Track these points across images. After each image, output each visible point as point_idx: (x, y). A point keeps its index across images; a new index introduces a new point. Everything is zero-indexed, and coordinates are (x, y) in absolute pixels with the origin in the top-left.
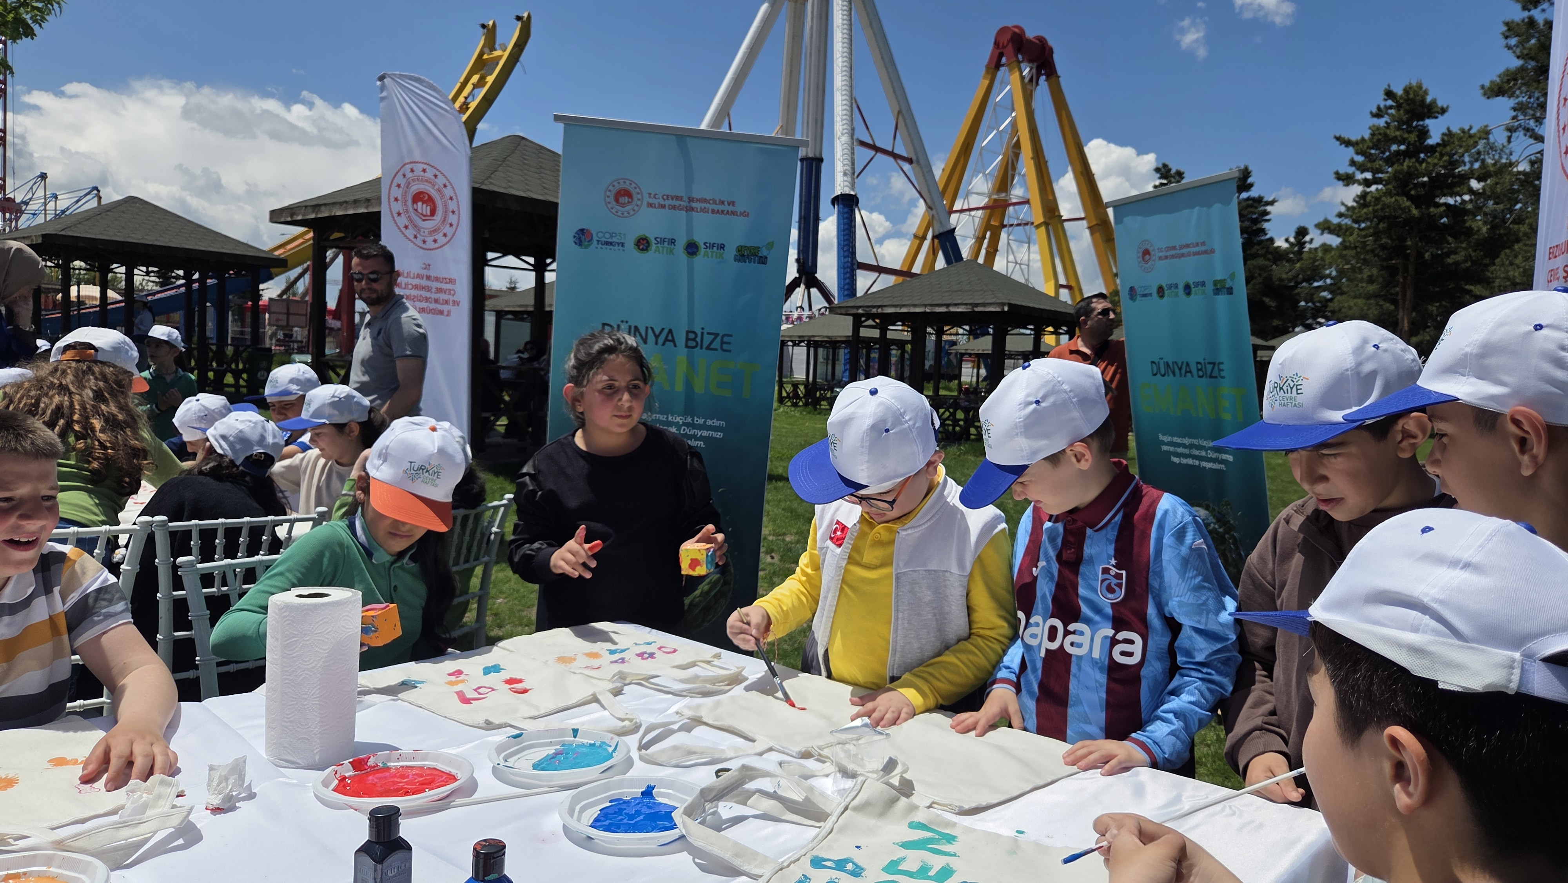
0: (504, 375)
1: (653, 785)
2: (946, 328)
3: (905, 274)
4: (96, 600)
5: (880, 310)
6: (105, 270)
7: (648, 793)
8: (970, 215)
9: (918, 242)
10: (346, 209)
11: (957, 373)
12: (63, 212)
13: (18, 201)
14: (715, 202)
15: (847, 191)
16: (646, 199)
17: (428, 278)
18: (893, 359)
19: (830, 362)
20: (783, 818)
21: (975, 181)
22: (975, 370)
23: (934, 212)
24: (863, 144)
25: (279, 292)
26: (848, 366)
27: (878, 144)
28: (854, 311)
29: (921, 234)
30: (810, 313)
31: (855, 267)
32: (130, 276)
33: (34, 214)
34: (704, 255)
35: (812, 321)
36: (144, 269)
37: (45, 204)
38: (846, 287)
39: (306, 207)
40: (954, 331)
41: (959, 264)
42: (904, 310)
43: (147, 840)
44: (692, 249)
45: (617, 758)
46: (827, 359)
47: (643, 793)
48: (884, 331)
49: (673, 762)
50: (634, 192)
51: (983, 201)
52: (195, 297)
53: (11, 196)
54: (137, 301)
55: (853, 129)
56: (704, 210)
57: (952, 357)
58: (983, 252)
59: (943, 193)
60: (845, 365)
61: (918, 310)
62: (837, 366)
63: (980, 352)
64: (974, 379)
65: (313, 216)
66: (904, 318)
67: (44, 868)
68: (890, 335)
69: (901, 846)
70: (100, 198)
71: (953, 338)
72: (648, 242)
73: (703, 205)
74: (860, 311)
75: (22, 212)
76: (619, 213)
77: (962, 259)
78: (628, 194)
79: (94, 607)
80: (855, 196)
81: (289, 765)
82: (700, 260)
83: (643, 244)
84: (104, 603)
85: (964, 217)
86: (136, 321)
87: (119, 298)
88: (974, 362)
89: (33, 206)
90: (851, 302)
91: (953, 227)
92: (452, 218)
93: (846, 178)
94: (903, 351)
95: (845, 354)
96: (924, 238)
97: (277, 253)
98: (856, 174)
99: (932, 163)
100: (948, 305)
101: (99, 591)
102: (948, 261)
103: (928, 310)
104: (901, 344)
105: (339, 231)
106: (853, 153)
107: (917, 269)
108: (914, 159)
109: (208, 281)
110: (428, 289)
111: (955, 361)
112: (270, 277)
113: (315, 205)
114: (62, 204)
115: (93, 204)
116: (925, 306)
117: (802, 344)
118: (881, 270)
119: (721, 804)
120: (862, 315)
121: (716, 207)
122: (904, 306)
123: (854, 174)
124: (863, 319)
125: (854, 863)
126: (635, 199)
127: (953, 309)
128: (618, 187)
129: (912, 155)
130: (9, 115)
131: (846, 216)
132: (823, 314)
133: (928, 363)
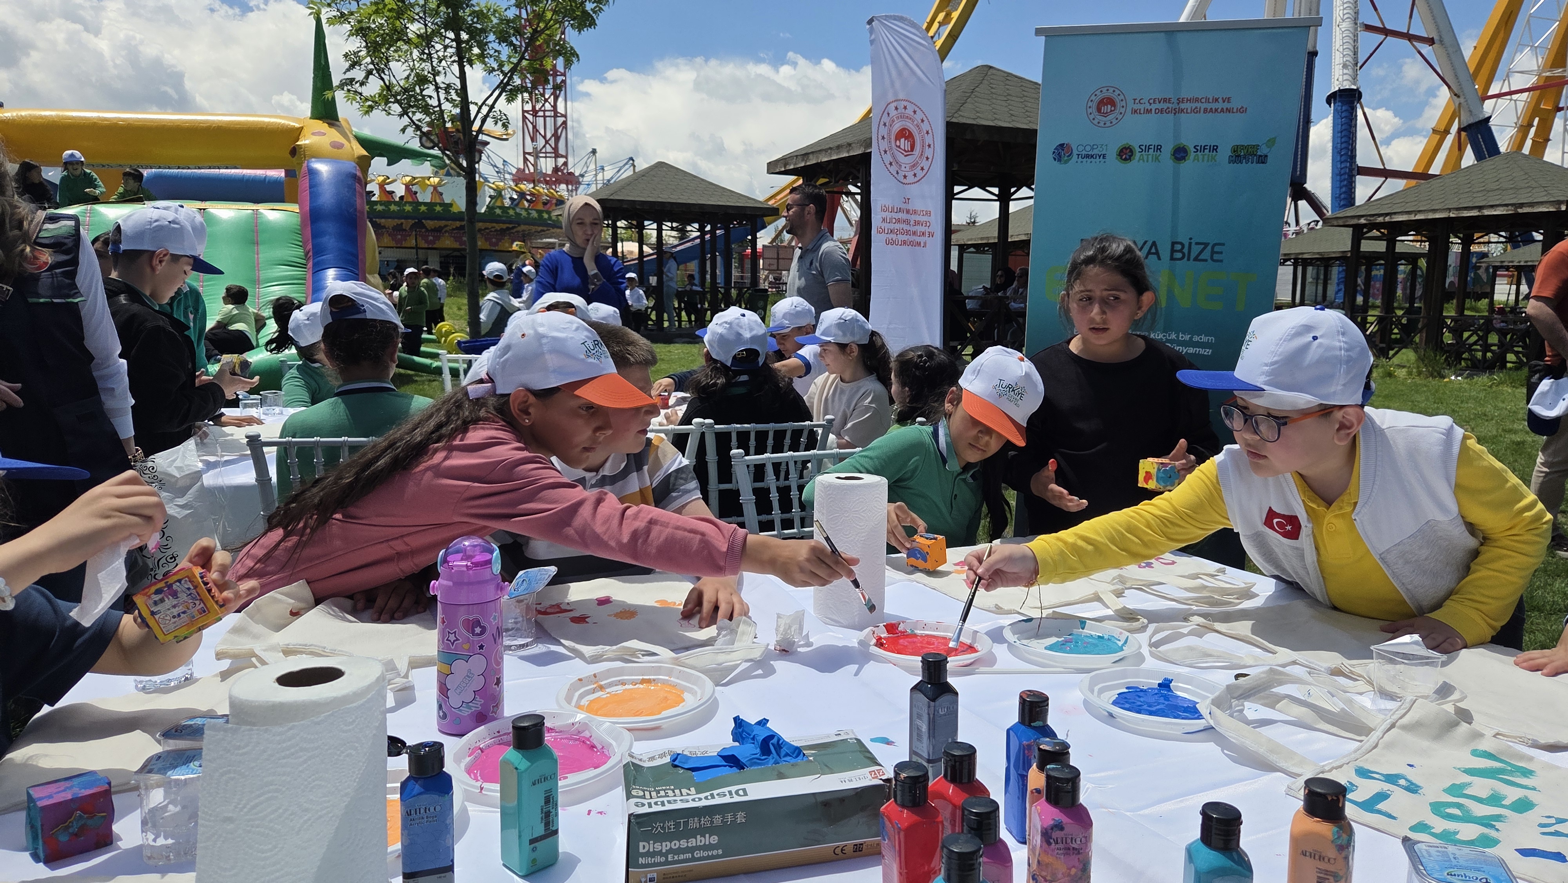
0: (970, 305)
1: (1171, 678)
2: (1476, 235)
3: (1421, 176)
4: (676, 478)
5: (1387, 219)
6: (641, 228)
7: (1166, 685)
8: (1511, 100)
9: (1437, 137)
10: (830, 155)
11: (1488, 290)
12: (609, 181)
13: (577, 174)
14: (1207, 100)
15: (1347, 85)
16: (1131, 105)
17: (908, 212)
18: (1401, 277)
19: (1321, 281)
20: (1317, 726)
21: (1518, 57)
22: (1514, 287)
23: (1462, 100)
24: (1369, 28)
25: (770, 240)
26: (1342, 286)
27: (1388, 27)
28: (1354, 222)
29: (1442, 128)
30: (1298, 228)
31: (1355, 172)
32: (660, 230)
33: (588, 185)
34: (1194, 160)
35: (1300, 236)
36: (669, 224)
37: (596, 175)
38: (1343, 196)
39: (797, 156)
40: (1486, 239)
41: (1496, 158)
42: (1420, 217)
43: (737, 666)
44: (1180, 154)
45: (1127, 651)
46: (1317, 278)
47: (1160, 685)
48: (1391, 243)
49: (1188, 662)
50: (1117, 100)
51: (1531, 81)
52: (708, 246)
53: (572, 170)
54: (666, 252)
55: (1357, 13)
56: (1195, 111)
57: (1481, 272)
58: (1528, 143)
59: (1474, 76)
60: (1338, 284)
61: (1437, 216)
62: (1329, 288)
63: (1522, 264)
64: (1512, 297)
65: (803, 164)
66: (1418, 226)
67: (667, 678)
68: (1399, 248)
69: (1464, 772)
70: (634, 166)
71: (1484, 249)
72: (1131, 151)
73: (1194, 105)
74: (1363, 221)
75: (580, 183)
76: (1102, 124)
77: (1499, 153)
78: (1111, 102)
79: (674, 485)
80: (1357, 90)
81: (833, 623)
82: (1187, 166)
83: (1126, 154)
84: (682, 481)
85: (1503, 102)
86: (665, 270)
87: (651, 252)
88: (1509, 276)
89: (587, 178)
90: (1349, 212)
91: (1487, 116)
92: (928, 152)
93: (1345, 71)
94: (1415, 267)
95: (1339, 273)
96: (1447, 132)
97: (770, 203)
98: (1359, 65)
99: (1460, 42)
100: (1480, 208)
101: (678, 471)
102: (1479, 156)
103: (1452, 215)
104: (1412, 258)
105: (824, 177)
106: (1355, 41)
107: (1435, 169)
108: (1436, 38)
109: (718, 232)
110: (907, 222)
111: (1484, 277)
112: (764, 227)
113: (804, 154)
114: (608, 174)
115: (630, 172)
116: (1450, 210)
117: (1289, 263)
118: (1386, 174)
119: (1247, 704)
120: (1364, 225)
121: (1209, 106)
122: (1420, 211)
123: (1356, 65)
124: (1365, 230)
125: (1406, 780)
126: (1118, 105)
127: (1486, 212)
128: (1100, 96)
129: (1434, 35)
130: (569, 103)
131: (1344, 115)
132: (1312, 228)
133: (1451, 278)
